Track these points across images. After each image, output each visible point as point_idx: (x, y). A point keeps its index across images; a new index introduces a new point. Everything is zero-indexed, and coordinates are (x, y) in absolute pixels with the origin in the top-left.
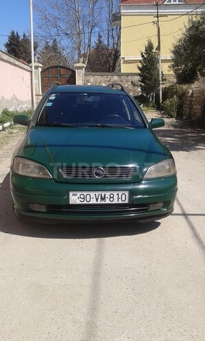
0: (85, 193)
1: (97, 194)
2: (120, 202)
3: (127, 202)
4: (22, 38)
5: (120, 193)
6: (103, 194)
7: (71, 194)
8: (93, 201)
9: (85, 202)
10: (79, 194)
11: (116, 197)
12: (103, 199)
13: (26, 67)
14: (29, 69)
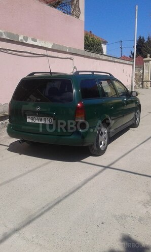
4: (146, 40)
13: (127, 62)
14: (131, 63)
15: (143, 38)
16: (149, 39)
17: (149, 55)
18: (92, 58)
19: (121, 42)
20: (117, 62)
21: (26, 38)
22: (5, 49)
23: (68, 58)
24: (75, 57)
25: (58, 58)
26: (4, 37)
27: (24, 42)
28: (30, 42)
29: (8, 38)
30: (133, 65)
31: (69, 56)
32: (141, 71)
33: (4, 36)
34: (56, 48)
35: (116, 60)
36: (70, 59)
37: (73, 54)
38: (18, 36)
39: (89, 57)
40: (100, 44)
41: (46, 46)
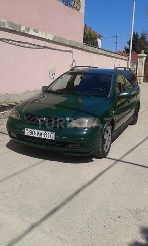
0: (32, 130)
1: (38, 131)
2: (50, 138)
3: (53, 139)
4: (140, 36)
5: (50, 133)
6: (41, 132)
7: (26, 129)
8: (36, 136)
9: (32, 135)
10: (29, 130)
11: (47, 135)
12: (41, 135)
13: (123, 57)
14: (127, 58)
15: (137, 34)
16: (142, 35)
17: (143, 51)
18: (90, 52)
19: (116, 37)
20: (113, 57)
21: (28, 29)
22: (8, 40)
23: (68, 51)
24: (74, 50)
25: (58, 50)
26: (7, 27)
27: (26, 32)
28: (32, 33)
29: (11, 28)
30: (128, 60)
31: (69, 49)
32: (135, 67)
33: (7, 25)
34: (56, 40)
35: (113, 55)
36: (70, 51)
37: (73, 47)
38: (20, 27)
39: (88, 51)
40: (96, 38)
41: (47, 38)
